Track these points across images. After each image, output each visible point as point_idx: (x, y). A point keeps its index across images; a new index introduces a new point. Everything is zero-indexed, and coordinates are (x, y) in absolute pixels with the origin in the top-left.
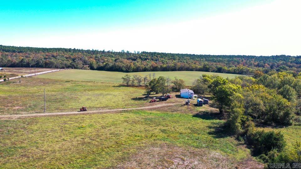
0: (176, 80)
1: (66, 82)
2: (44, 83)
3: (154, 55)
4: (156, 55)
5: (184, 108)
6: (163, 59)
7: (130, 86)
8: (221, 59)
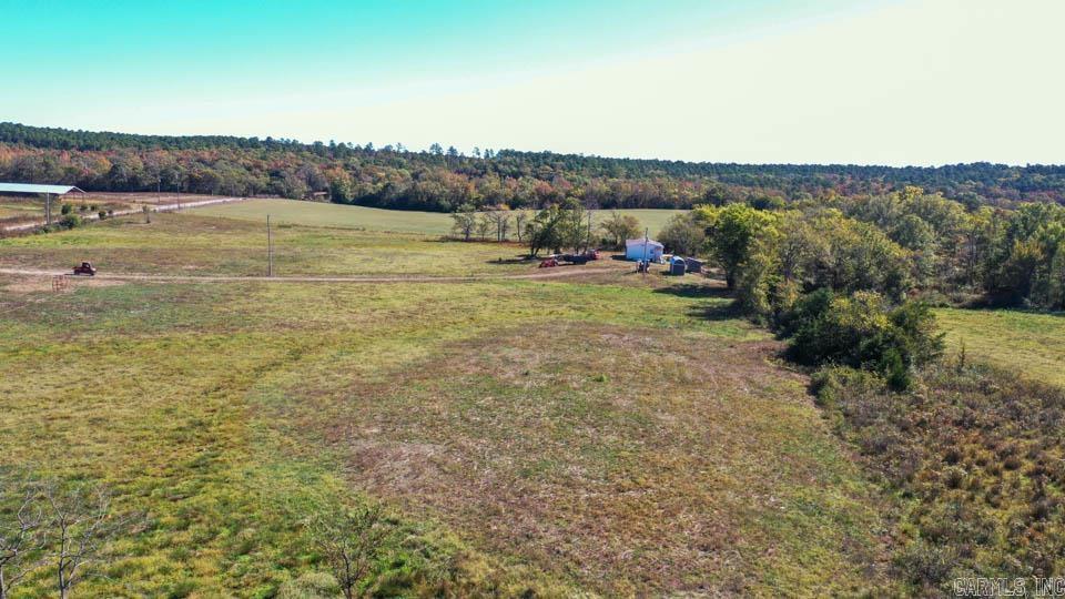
0: (613, 220)
1: (280, 227)
2: (218, 228)
3: (542, 162)
4: (549, 161)
5: (632, 278)
6: (575, 176)
7: (474, 241)
8: (771, 176)
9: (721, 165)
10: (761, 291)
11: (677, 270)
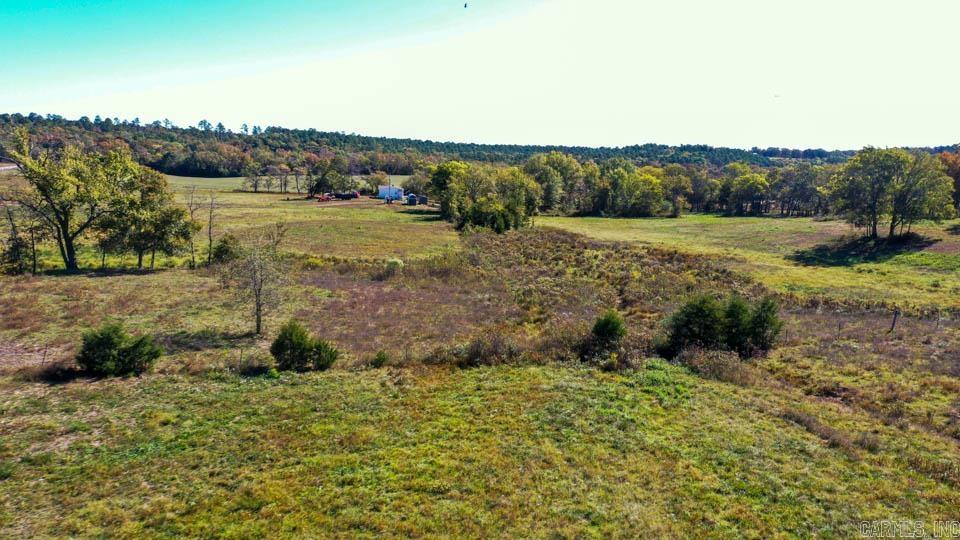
3: (308, 138)
4: (314, 137)
5: (382, 206)
6: (338, 150)
7: (259, 192)
8: (500, 154)
9: (463, 145)
10: (454, 205)
11: (412, 202)
